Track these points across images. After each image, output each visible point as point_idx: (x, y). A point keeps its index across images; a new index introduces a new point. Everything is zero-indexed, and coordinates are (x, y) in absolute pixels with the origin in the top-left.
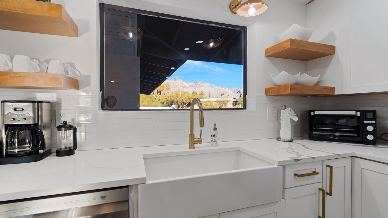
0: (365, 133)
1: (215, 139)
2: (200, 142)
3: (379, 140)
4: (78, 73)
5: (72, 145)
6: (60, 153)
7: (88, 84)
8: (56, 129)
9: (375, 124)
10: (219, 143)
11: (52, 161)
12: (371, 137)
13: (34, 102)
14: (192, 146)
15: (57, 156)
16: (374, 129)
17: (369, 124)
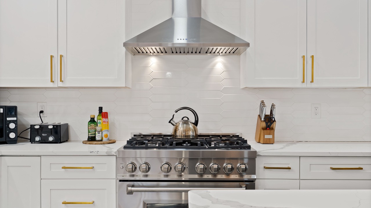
0: (8, 132)
3: (19, 139)
9: (16, 121)
12: (13, 135)
16: (15, 127)
17: (12, 121)
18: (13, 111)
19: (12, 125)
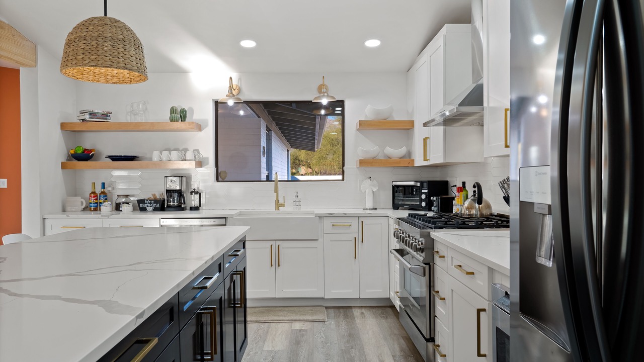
1: (297, 203)
2: (283, 205)
4: (201, 156)
5: (198, 205)
6: (191, 209)
7: (207, 164)
8: (190, 193)
9: (427, 193)
10: (302, 207)
11: (187, 214)
12: (424, 204)
13: (180, 177)
14: (278, 208)
15: (190, 210)
16: (426, 198)
17: (424, 193)
18: (425, 185)
19: (423, 197)
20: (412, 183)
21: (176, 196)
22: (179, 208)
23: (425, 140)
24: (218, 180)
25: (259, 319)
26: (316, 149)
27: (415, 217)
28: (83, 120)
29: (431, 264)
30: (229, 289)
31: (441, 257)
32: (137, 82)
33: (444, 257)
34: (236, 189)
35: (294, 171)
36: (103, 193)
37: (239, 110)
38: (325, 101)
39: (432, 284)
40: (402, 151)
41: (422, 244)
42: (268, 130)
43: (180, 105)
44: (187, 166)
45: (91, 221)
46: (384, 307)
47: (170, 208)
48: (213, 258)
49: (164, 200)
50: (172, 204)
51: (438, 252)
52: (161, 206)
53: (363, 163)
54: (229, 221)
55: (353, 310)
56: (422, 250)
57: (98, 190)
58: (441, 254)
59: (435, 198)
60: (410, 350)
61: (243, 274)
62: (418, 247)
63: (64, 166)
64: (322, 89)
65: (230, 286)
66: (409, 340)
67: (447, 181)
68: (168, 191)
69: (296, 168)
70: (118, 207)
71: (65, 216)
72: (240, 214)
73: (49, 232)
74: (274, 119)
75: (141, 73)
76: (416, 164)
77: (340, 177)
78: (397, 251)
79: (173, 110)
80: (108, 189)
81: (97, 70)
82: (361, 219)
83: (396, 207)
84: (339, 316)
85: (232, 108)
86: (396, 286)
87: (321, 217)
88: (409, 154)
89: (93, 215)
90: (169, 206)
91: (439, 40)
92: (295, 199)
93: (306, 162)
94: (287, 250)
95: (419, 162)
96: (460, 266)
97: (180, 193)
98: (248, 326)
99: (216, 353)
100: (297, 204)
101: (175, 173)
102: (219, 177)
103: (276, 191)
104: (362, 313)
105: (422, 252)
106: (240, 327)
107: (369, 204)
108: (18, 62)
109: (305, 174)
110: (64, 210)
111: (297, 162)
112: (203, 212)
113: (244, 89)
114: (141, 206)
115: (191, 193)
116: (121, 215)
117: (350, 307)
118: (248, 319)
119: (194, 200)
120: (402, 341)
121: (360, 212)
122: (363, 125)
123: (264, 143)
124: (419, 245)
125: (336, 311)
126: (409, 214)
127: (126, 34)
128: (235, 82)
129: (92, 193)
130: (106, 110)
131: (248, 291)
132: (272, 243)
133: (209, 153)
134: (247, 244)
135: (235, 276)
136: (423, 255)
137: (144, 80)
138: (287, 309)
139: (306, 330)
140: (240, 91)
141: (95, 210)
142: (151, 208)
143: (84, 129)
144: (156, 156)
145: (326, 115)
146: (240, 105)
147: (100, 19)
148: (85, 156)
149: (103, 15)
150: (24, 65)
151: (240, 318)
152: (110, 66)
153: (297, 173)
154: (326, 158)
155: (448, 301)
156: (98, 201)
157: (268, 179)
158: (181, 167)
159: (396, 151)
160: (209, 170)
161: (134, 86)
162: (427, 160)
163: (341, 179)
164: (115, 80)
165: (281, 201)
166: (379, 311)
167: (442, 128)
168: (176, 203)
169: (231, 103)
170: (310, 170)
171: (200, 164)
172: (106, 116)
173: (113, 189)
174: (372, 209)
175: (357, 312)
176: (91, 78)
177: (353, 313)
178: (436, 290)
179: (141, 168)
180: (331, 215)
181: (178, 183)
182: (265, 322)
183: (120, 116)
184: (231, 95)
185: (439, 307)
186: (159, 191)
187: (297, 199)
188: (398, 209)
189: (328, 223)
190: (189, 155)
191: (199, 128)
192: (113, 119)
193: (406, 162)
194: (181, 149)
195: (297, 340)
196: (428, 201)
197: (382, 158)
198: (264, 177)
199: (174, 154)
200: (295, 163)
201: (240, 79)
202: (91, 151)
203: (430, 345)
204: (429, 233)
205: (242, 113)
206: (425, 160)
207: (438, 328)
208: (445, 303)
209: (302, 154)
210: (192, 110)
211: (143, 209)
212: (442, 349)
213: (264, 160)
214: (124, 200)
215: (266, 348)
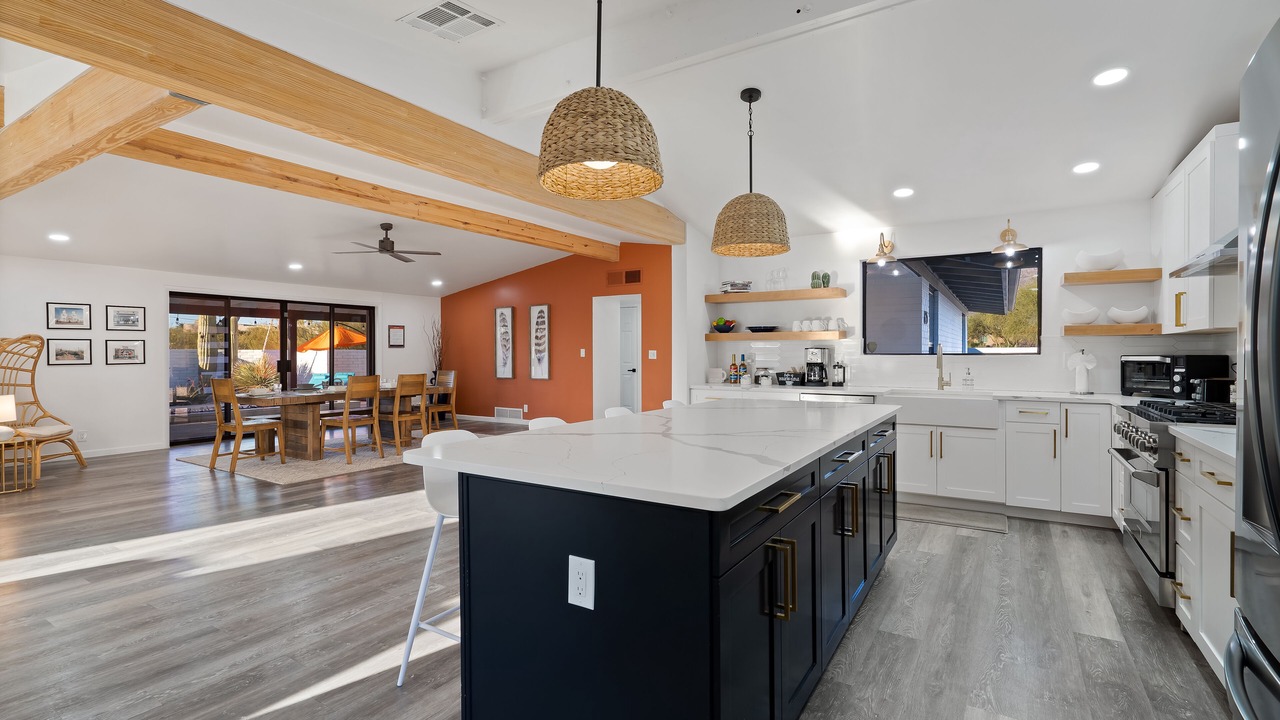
1: (967, 383)
2: (948, 384)
4: (846, 326)
5: (842, 380)
6: (834, 384)
7: (853, 334)
8: (833, 367)
10: (975, 387)
11: (830, 390)
13: (822, 349)
14: (941, 387)
16: (1182, 379)
17: (1178, 373)
18: (1182, 361)
19: (1177, 378)
20: (1157, 359)
21: (817, 369)
22: (821, 383)
23: (1178, 297)
24: (865, 352)
25: (915, 517)
26: (1006, 311)
27: (1149, 406)
28: (725, 292)
29: (1171, 471)
30: (875, 470)
31: (1183, 460)
32: (779, 253)
33: (1189, 461)
34: (888, 363)
35: (976, 341)
36: (743, 365)
37: (892, 270)
38: (1010, 252)
39: (1170, 499)
40: (1141, 312)
41: (1155, 441)
42: (933, 290)
43: (822, 269)
44: (831, 337)
45: (732, 392)
46: (1101, 529)
47: (811, 383)
48: (855, 432)
49: (804, 374)
50: (812, 378)
51: (1181, 454)
52: (801, 381)
53: (1069, 331)
54: (877, 399)
55: (1051, 525)
56: (1153, 450)
57: (738, 362)
58: (1185, 456)
59: (1196, 381)
60: (1138, 588)
61: (892, 458)
62: (1147, 445)
63: (707, 338)
64: (1007, 235)
65: (876, 468)
66: (1137, 576)
67: (1227, 357)
68: (809, 364)
69: (978, 338)
70: (757, 380)
71: (708, 387)
72: (892, 392)
73: (694, 401)
74: (941, 277)
75: (783, 244)
76: (1165, 331)
77: (1035, 350)
78: (1119, 451)
79: (815, 276)
80: (747, 361)
81: (742, 245)
82: (1064, 407)
83: (1126, 391)
84: (1027, 530)
85: (883, 269)
86: (1120, 500)
87: (1001, 401)
88: (1154, 316)
89: (733, 387)
90: (809, 381)
91: (1204, 149)
92: (966, 376)
93: (995, 329)
94: (952, 439)
95: (1169, 327)
96: (1213, 474)
97: (821, 366)
98: (898, 522)
99: (857, 531)
100: (969, 382)
101: (817, 344)
102: (867, 349)
103: (940, 365)
104: (1065, 532)
105: (1155, 453)
106: (887, 522)
107: (1081, 386)
108: (670, 241)
109: (994, 346)
110: (707, 382)
111: (981, 328)
112: (848, 388)
113: (898, 245)
114: (780, 380)
115: (835, 367)
116: (760, 388)
117: (1047, 522)
118: (898, 514)
119: (837, 375)
120: (1126, 576)
121: (1066, 396)
122: (1072, 280)
123: (925, 307)
124: (1149, 442)
125: (1024, 523)
126: (1141, 402)
127: (770, 207)
128: (887, 239)
129: (734, 365)
130: (746, 280)
131: (899, 483)
132: (932, 429)
133: (856, 322)
134: (898, 427)
135: (882, 459)
136: (1156, 456)
137: (787, 251)
138: (952, 511)
139: (976, 539)
140: (893, 247)
141: (735, 382)
142: (791, 383)
143: (726, 300)
144: (796, 326)
145: (1015, 268)
146: (894, 265)
147: (746, 196)
148: (725, 328)
149: (749, 192)
150: (675, 243)
151: (887, 512)
152: (756, 241)
153: (981, 344)
154: (1027, 324)
155: (1195, 523)
156: (738, 373)
157: (932, 351)
158: (823, 338)
159: (1128, 312)
160: (856, 341)
161: (776, 257)
162: (1182, 325)
163: (1036, 352)
164: (758, 253)
165: (946, 379)
166: (1095, 533)
167: (1206, 279)
168: (817, 378)
169: (882, 263)
170: (1001, 340)
171: (844, 334)
172: (746, 286)
173: (753, 361)
174: (1084, 394)
175: (1056, 530)
176: (736, 253)
177: (1049, 530)
178: (1178, 506)
179: (781, 339)
180: (1016, 399)
181: (819, 355)
182: (921, 521)
183: (760, 286)
184: (882, 253)
185: (1182, 532)
186: (800, 366)
187: (970, 377)
188: (1131, 395)
189: (1012, 410)
190: (833, 325)
191: (844, 293)
192: (753, 289)
193: (1148, 328)
194: (823, 317)
195: (962, 548)
196: (1185, 385)
197: (1105, 324)
198: (925, 348)
199: (816, 324)
200: (978, 331)
201: (893, 234)
202: (732, 322)
203: (1168, 582)
204: (1167, 427)
205: (896, 273)
206: (1178, 324)
207: (1180, 560)
208: (1190, 524)
209: (988, 319)
210: (836, 274)
211: (783, 383)
212: (1185, 590)
213: (926, 329)
214: (762, 373)
215: (920, 549)
